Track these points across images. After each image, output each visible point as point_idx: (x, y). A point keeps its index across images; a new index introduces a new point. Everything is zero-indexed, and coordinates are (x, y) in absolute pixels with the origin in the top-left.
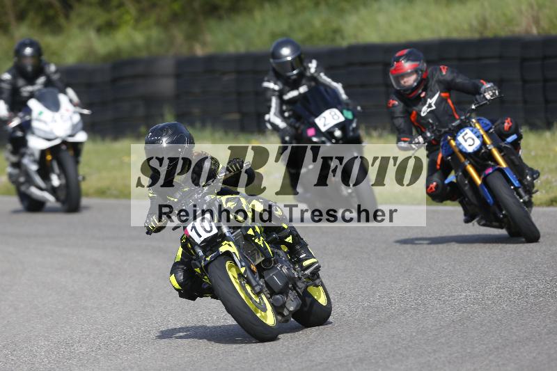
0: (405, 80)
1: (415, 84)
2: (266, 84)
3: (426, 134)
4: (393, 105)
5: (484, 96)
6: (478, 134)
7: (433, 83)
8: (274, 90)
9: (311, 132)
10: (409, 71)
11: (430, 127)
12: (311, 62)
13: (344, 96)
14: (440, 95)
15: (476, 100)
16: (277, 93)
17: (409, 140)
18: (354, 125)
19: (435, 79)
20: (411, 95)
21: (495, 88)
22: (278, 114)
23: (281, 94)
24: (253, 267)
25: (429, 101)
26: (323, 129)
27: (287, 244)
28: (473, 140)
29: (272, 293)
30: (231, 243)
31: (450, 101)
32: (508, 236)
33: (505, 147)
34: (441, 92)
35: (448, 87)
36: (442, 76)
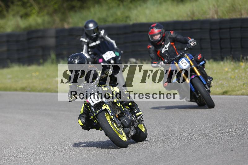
0: (155, 37)
1: (160, 39)
2: (82, 39)
3: (164, 60)
4: (150, 48)
5: (190, 45)
6: (188, 61)
7: (167, 38)
8: (85, 42)
9: (101, 60)
10: (157, 33)
11: (167, 57)
12: (102, 31)
13: (116, 46)
14: (170, 44)
15: (187, 46)
16: (86, 43)
17: (157, 63)
18: (120, 59)
19: (168, 37)
20: (158, 44)
21: (195, 41)
22: (86, 52)
23: (88, 44)
24: (117, 116)
25: (165, 46)
26: (106, 60)
27: (129, 106)
28: (186, 63)
29: (124, 127)
30: (107, 105)
31: (174, 46)
32: (198, 106)
33: (199, 67)
34: (171, 42)
35: (174, 40)
36: (171, 35)
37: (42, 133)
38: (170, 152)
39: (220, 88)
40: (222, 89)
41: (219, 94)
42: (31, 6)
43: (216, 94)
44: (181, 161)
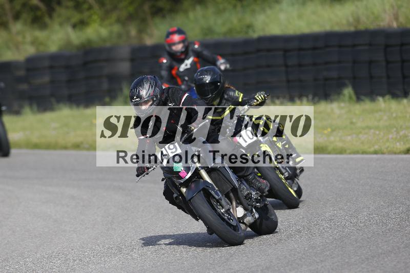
37: (108, 219)
38: (319, 249)
39: (402, 143)
40: (404, 144)
41: (400, 153)
42: (90, 8)
43: (395, 153)
44: (336, 264)
